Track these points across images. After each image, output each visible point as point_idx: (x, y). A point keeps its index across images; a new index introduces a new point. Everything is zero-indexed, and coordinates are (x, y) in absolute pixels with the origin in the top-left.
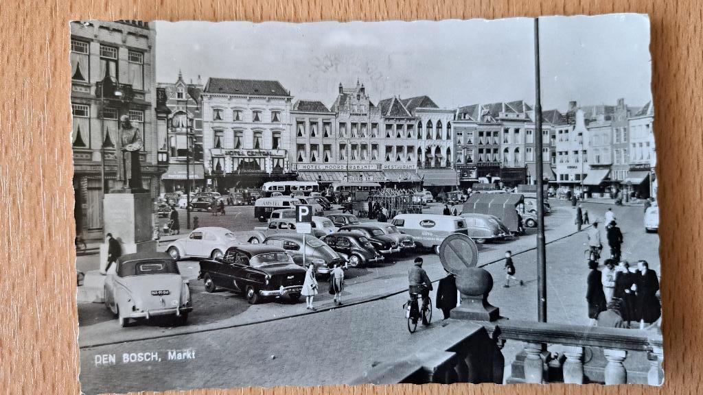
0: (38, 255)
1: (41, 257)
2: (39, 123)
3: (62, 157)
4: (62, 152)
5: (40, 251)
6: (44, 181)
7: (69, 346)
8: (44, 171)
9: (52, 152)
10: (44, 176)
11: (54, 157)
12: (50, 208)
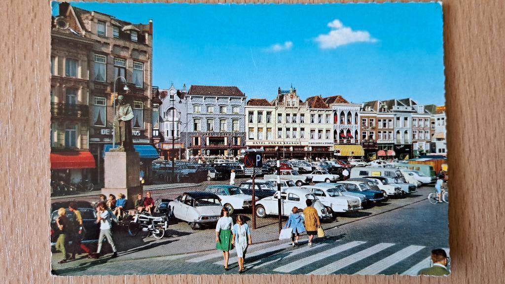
0: (6, 218)
1: (8, 219)
2: (6, 132)
3: (21, 154)
4: (21, 151)
5: (8, 216)
6: (9, 170)
7: (28, 278)
8: (9, 163)
9: (14, 151)
10: (9, 166)
11: (16, 154)
12: (14, 188)
